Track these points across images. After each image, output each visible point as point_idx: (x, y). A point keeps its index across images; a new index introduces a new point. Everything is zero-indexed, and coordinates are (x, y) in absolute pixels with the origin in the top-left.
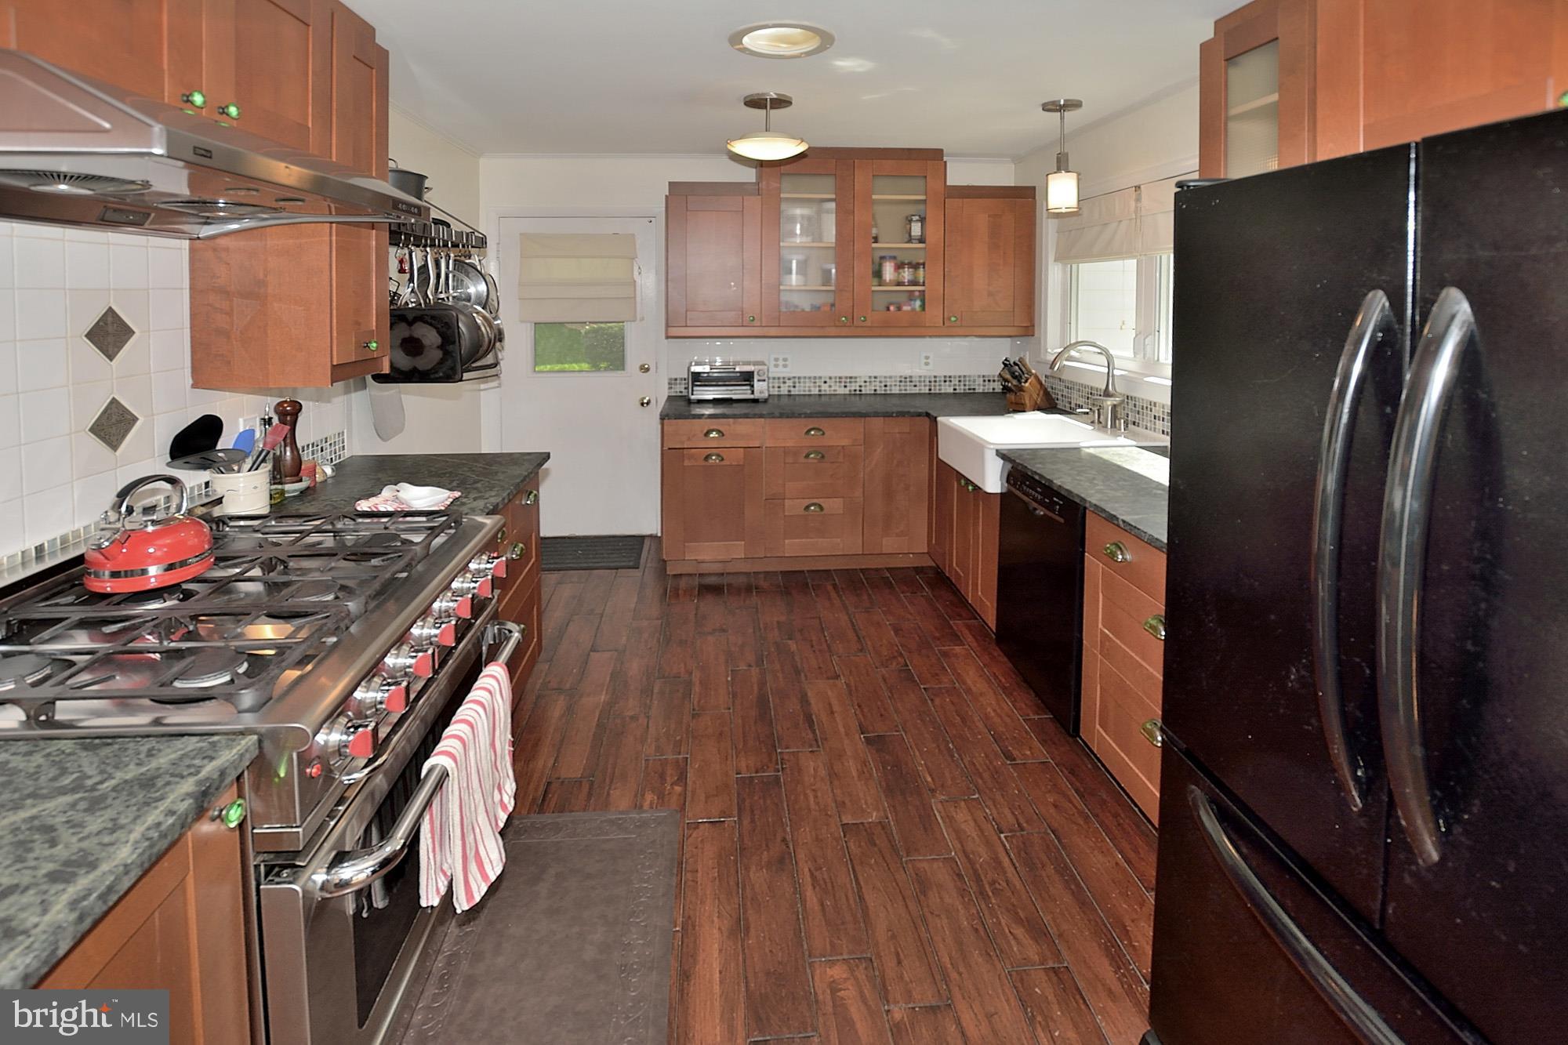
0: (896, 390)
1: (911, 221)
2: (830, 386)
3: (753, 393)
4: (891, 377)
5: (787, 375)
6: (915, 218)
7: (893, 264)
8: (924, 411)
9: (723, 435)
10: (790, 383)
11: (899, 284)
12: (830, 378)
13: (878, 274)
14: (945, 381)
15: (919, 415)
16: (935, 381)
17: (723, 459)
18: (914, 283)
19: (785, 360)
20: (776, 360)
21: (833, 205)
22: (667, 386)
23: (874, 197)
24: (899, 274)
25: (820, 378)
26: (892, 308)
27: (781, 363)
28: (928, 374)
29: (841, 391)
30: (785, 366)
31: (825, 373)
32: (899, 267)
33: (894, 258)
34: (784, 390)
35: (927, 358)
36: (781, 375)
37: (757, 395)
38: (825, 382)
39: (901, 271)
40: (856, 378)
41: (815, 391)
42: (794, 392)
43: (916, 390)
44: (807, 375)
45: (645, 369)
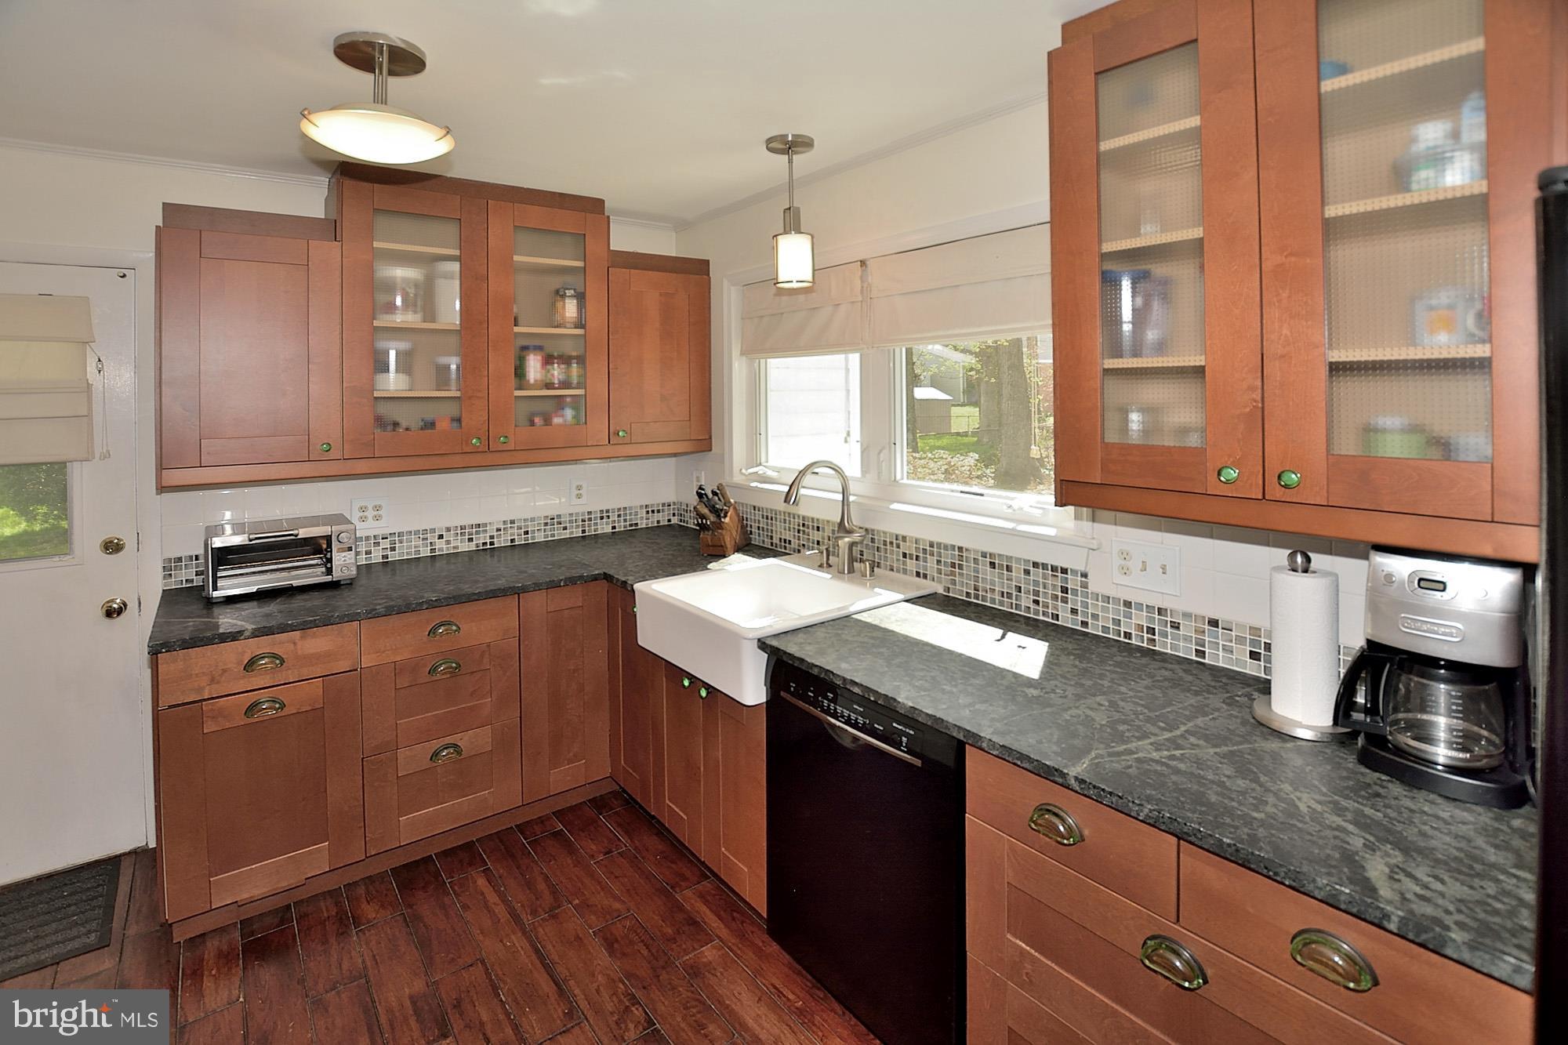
0: (540, 538)
1: (563, 296)
2: (448, 542)
3: (329, 571)
4: (533, 520)
5: (380, 532)
6: (569, 293)
7: (539, 358)
8: (601, 572)
9: (282, 661)
10: (386, 544)
11: (549, 386)
12: (448, 530)
13: (520, 372)
14: (602, 518)
15: (595, 578)
16: (590, 519)
17: (283, 706)
18: (566, 384)
19: (377, 508)
20: (363, 509)
21: (455, 267)
22: (160, 573)
23: (516, 258)
24: (548, 371)
25: (433, 530)
26: (537, 420)
27: (370, 513)
28: (580, 510)
29: (465, 547)
30: (377, 518)
31: (440, 524)
32: (548, 360)
33: (540, 348)
34: (377, 557)
35: (579, 488)
36: (371, 533)
37: (337, 574)
38: (441, 537)
39: (549, 367)
40: (485, 525)
41: (425, 552)
42: (393, 557)
43: (566, 535)
44: (412, 529)
45: (112, 547)
